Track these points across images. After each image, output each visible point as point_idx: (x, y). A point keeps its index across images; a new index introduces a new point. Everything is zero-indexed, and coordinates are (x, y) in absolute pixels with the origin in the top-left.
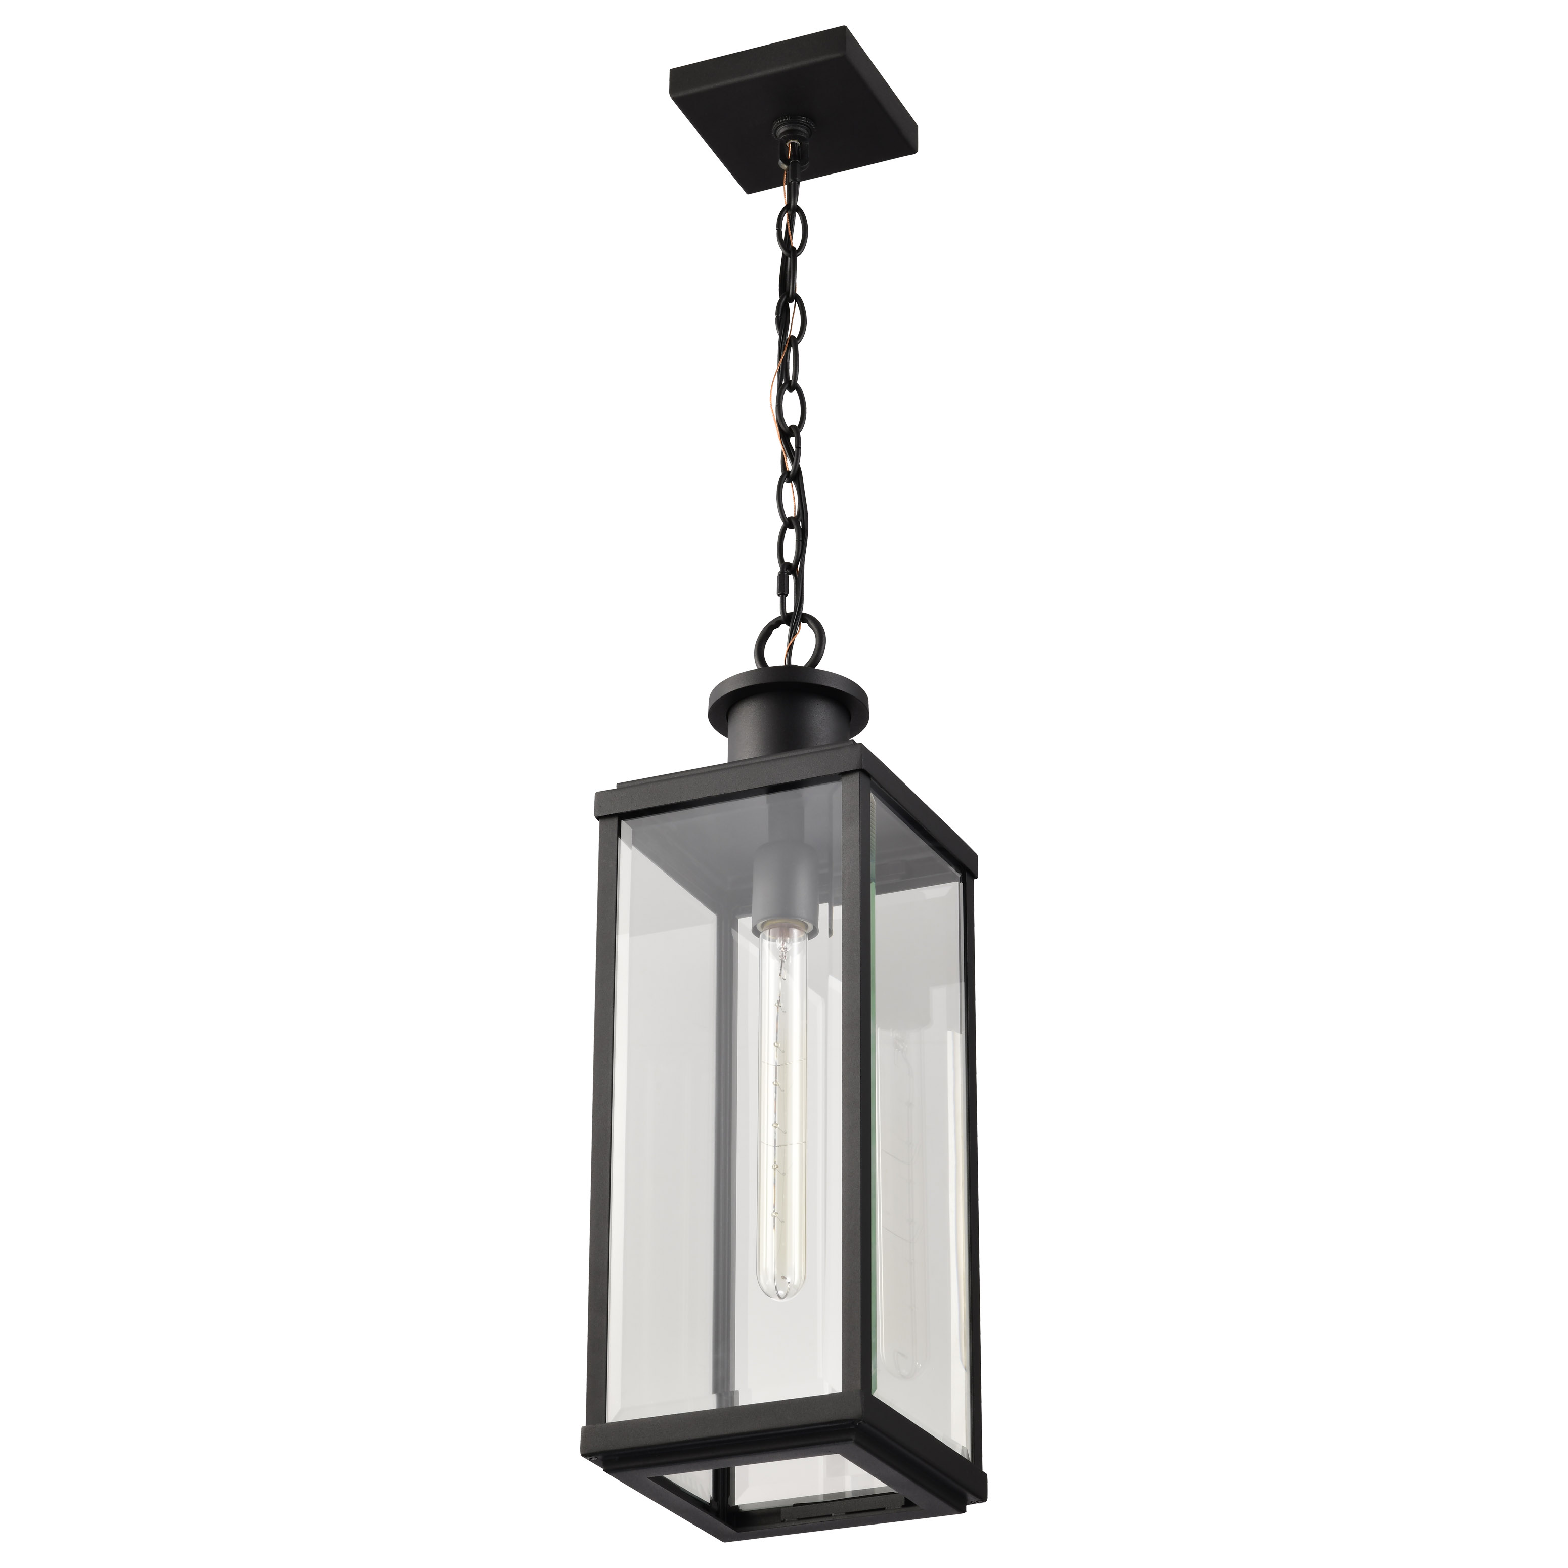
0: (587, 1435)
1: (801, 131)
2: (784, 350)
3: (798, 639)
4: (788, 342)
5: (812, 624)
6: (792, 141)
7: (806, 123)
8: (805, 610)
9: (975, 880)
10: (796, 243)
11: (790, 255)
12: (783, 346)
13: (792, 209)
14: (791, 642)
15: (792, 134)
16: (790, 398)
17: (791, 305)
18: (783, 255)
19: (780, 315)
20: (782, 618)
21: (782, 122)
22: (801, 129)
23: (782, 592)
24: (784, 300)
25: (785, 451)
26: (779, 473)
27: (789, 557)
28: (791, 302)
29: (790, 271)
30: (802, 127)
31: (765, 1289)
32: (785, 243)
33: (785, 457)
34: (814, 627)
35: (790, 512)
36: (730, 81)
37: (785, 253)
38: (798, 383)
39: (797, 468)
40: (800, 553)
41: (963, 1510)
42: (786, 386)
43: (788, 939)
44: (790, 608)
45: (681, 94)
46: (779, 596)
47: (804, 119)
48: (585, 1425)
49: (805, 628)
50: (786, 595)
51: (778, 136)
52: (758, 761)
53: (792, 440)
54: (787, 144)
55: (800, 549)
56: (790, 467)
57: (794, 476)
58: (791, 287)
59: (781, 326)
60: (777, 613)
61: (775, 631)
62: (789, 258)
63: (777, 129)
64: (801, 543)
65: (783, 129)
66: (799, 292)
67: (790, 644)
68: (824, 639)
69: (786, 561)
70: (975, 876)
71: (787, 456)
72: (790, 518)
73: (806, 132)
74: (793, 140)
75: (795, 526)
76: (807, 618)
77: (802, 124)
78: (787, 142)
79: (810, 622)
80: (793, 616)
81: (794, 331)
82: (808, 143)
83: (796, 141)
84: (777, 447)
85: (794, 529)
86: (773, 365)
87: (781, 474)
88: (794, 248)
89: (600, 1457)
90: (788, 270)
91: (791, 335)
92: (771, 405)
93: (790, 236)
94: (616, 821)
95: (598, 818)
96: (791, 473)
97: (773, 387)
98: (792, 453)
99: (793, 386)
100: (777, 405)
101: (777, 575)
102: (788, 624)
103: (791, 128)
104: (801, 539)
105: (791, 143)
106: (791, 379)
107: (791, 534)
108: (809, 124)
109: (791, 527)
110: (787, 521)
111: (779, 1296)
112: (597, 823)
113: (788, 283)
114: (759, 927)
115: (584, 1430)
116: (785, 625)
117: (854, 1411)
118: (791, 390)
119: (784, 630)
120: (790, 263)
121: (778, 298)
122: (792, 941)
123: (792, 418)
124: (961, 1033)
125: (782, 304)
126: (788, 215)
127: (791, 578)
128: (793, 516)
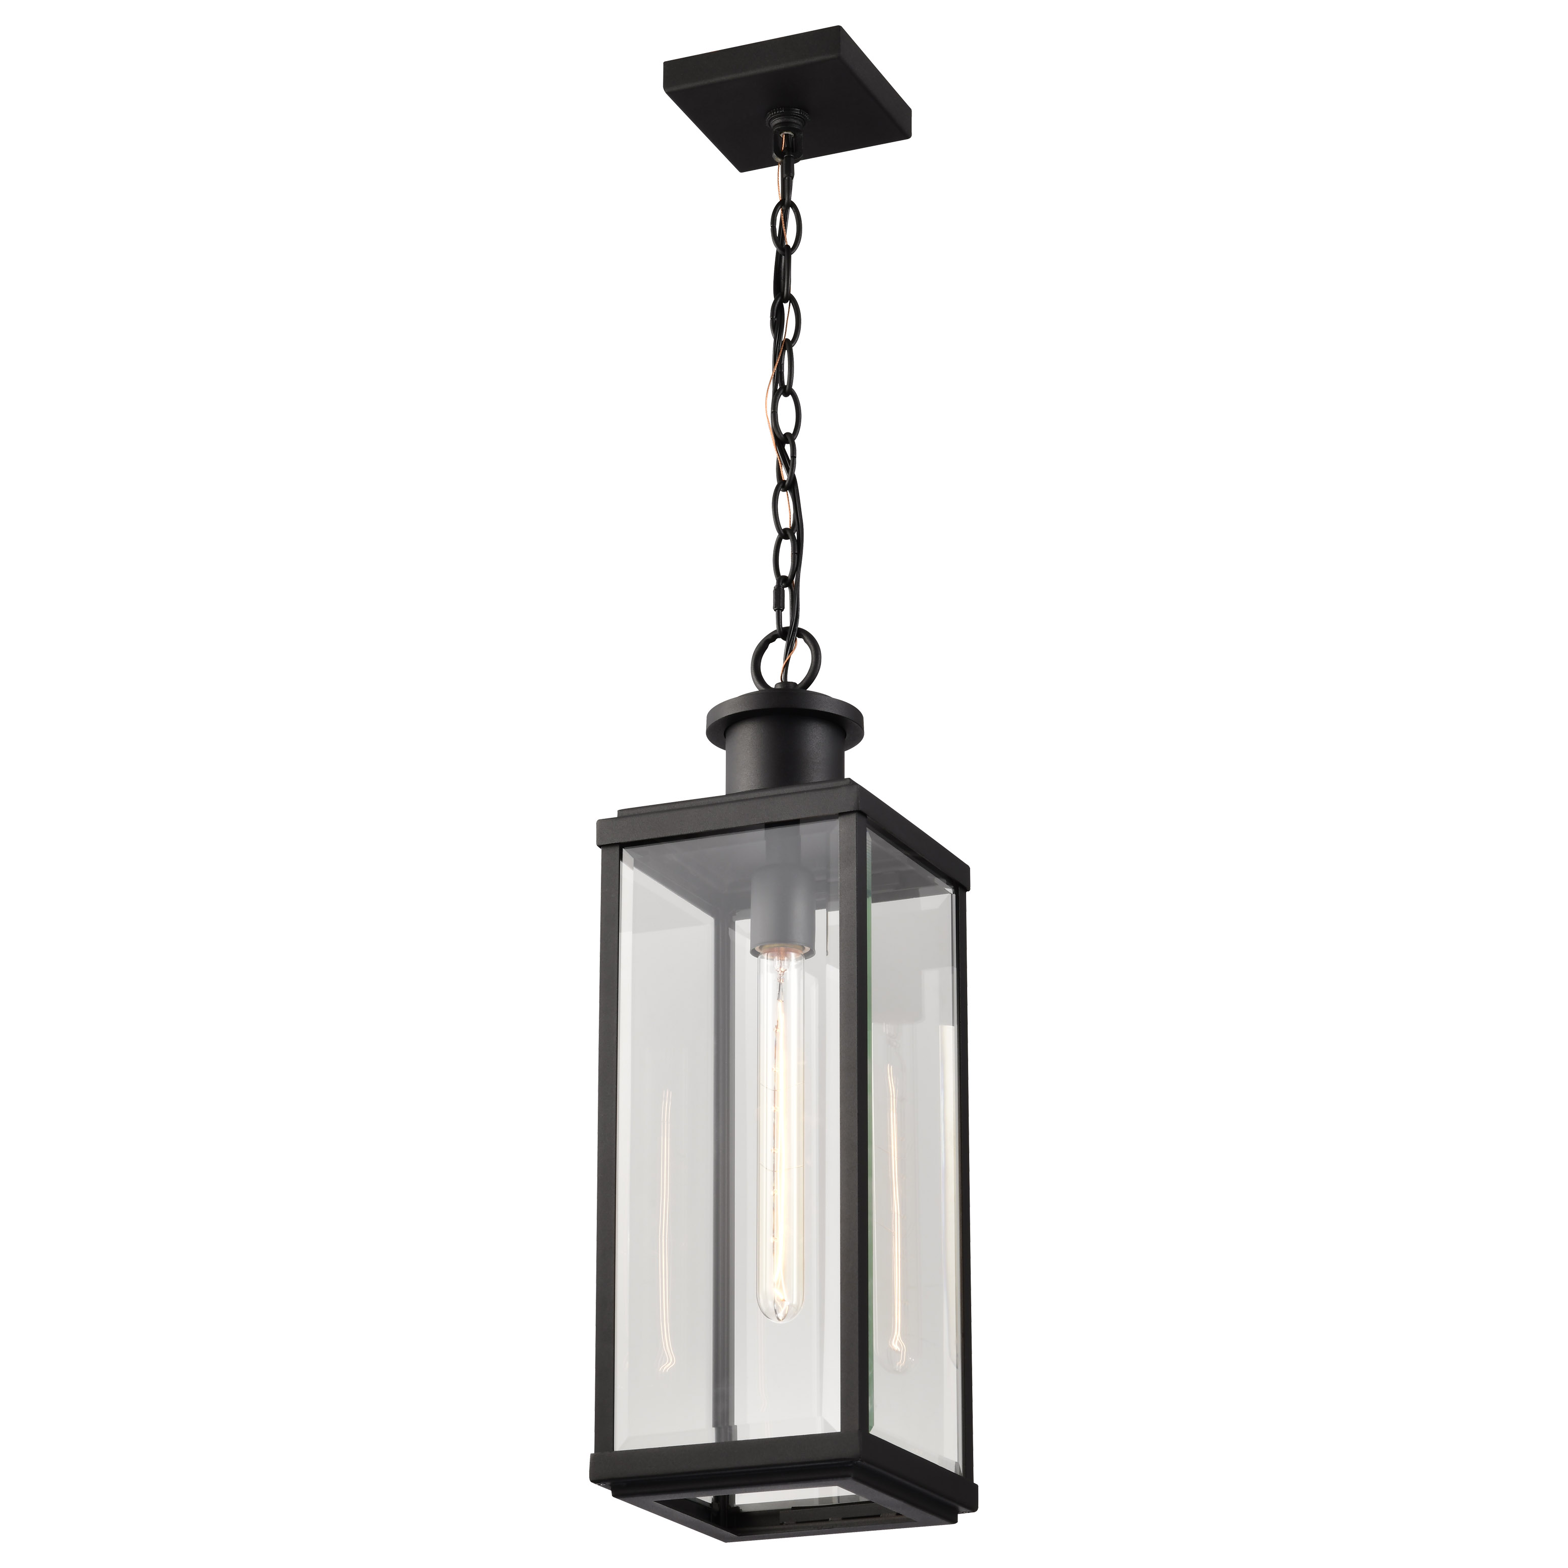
0: (595, 1461)
1: (794, 123)
2: (779, 354)
3: (794, 656)
4: (783, 346)
5: (808, 640)
6: (785, 133)
7: (800, 114)
8: (801, 625)
9: (967, 893)
10: (790, 240)
11: (784, 254)
12: (778, 351)
13: (786, 204)
14: (787, 659)
15: (786, 126)
16: (786, 403)
17: (786, 306)
18: (777, 253)
19: (774, 317)
20: (778, 633)
21: (776, 113)
22: (795, 121)
23: (779, 606)
24: (778, 301)
25: (780, 458)
26: (775, 483)
27: (785, 570)
28: (786, 302)
29: (784, 269)
30: (796, 119)
31: (764, 1310)
32: (779, 239)
33: (780, 465)
34: (810, 644)
35: (786, 523)
36: (724, 78)
37: (779, 251)
38: (793, 388)
39: (792, 479)
40: (796, 566)
41: (954, 1521)
42: (782, 391)
43: (786, 958)
44: (786, 623)
45: (675, 89)
46: (775, 610)
47: (797, 111)
48: (593, 1452)
49: (801, 645)
50: (782, 610)
51: (772, 127)
52: (757, 795)
53: (788, 447)
54: (781, 135)
55: (796, 563)
56: (785, 477)
57: (789, 485)
58: (786, 288)
59: (776, 328)
60: (773, 627)
61: (771, 645)
62: (783, 256)
63: (770, 121)
64: (796, 557)
65: (777, 121)
66: (793, 292)
67: (786, 661)
68: (819, 656)
69: (782, 574)
70: (967, 888)
71: (782, 464)
72: (786, 529)
73: (799, 123)
74: (786, 131)
75: (790, 537)
76: (802, 634)
77: (797, 116)
78: (780, 134)
79: (806, 637)
80: (789, 630)
81: (789, 334)
82: (802, 135)
83: (790, 133)
84: (773, 455)
85: (789, 540)
86: (768, 371)
87: (776, 483)
88: (788, 246)
89: (608, 1483)
90: (783, 268)
91: (786, 338)
92: (766, 412)
93: (785, 232)
94: (617, 849)
95: (600, 846)
96: (787, 483)
97: (769, 392)
98: (787, 461)
99: (787, 391)
100: (772, 412)
101: (773, 589)
102: (784, 639)
103: (785, 120)
104: (796, 552)
105: (785, 134)
106: (786, 384)
107: (786, 545)
108: (803, 116)
109: (787, 538)
110: (782, 532)
111: (778, 1319)
112: (600, 850)
113: (782, 281)
114: (757, 949)
115: (593, 1458)
116: (781, 639)
117: (851, 1450)
118: (786, 395)
119: (780, 644)
120: (785, 261)
121: (773, 299)
122: (789, 959)
123: (786, 427)
124: (953, 1025)
125: (776, 306)
126: (782, 210)
127: (787, 591)
128: (789, 528)
